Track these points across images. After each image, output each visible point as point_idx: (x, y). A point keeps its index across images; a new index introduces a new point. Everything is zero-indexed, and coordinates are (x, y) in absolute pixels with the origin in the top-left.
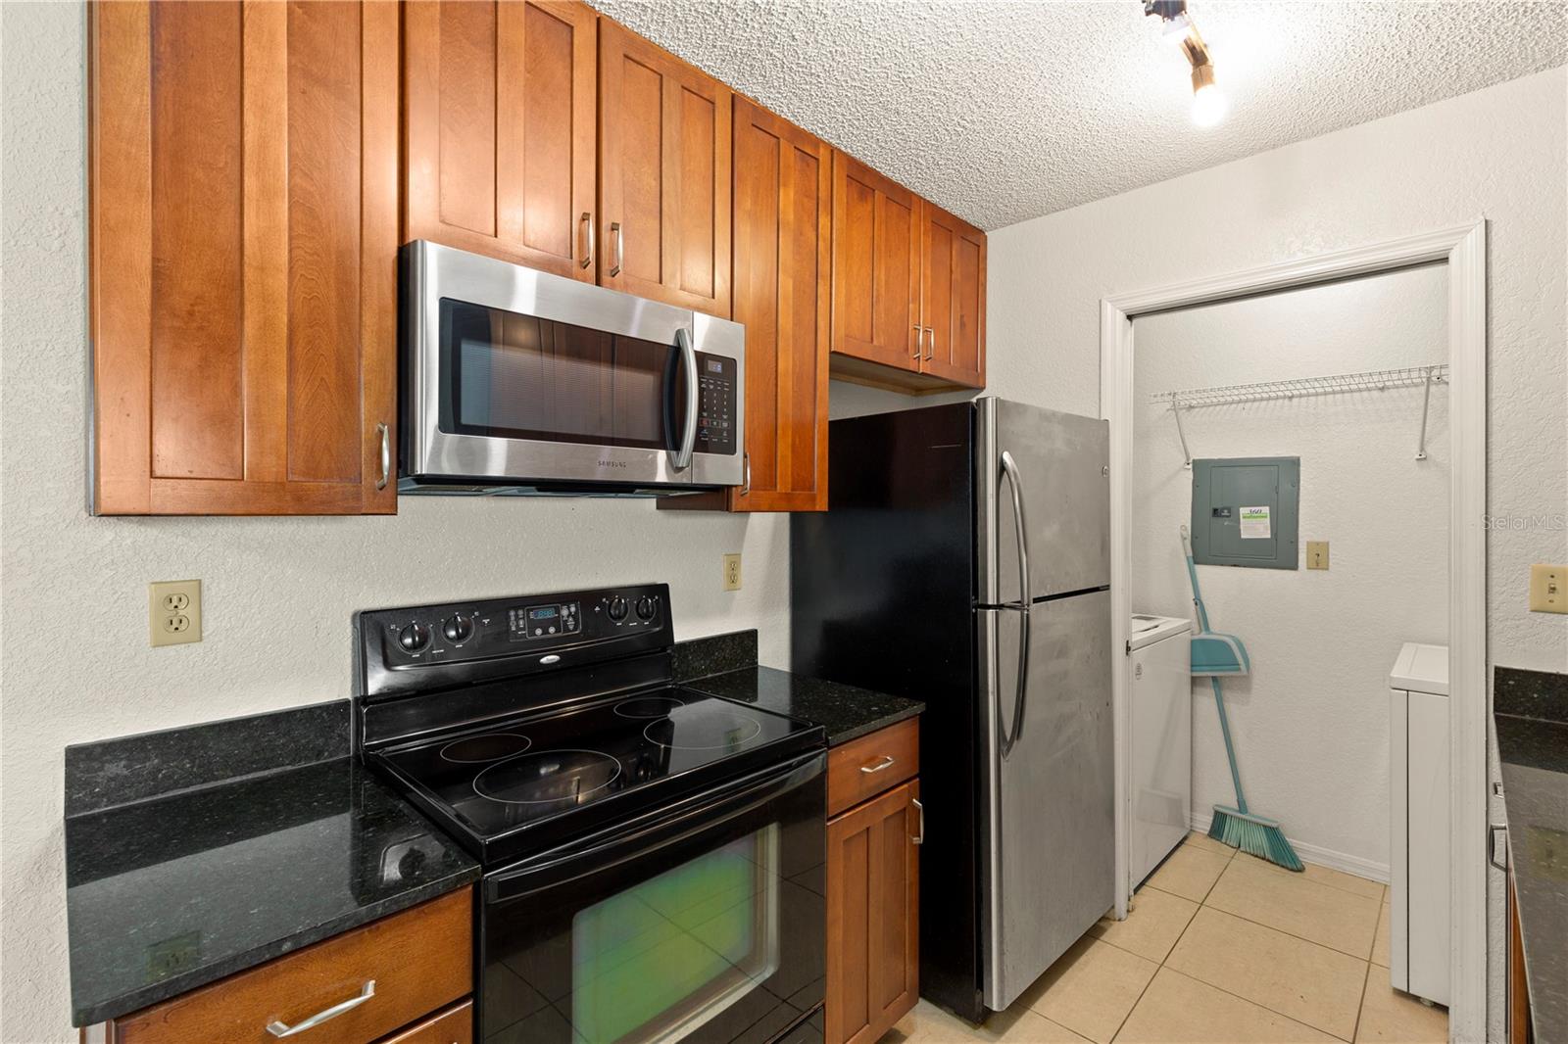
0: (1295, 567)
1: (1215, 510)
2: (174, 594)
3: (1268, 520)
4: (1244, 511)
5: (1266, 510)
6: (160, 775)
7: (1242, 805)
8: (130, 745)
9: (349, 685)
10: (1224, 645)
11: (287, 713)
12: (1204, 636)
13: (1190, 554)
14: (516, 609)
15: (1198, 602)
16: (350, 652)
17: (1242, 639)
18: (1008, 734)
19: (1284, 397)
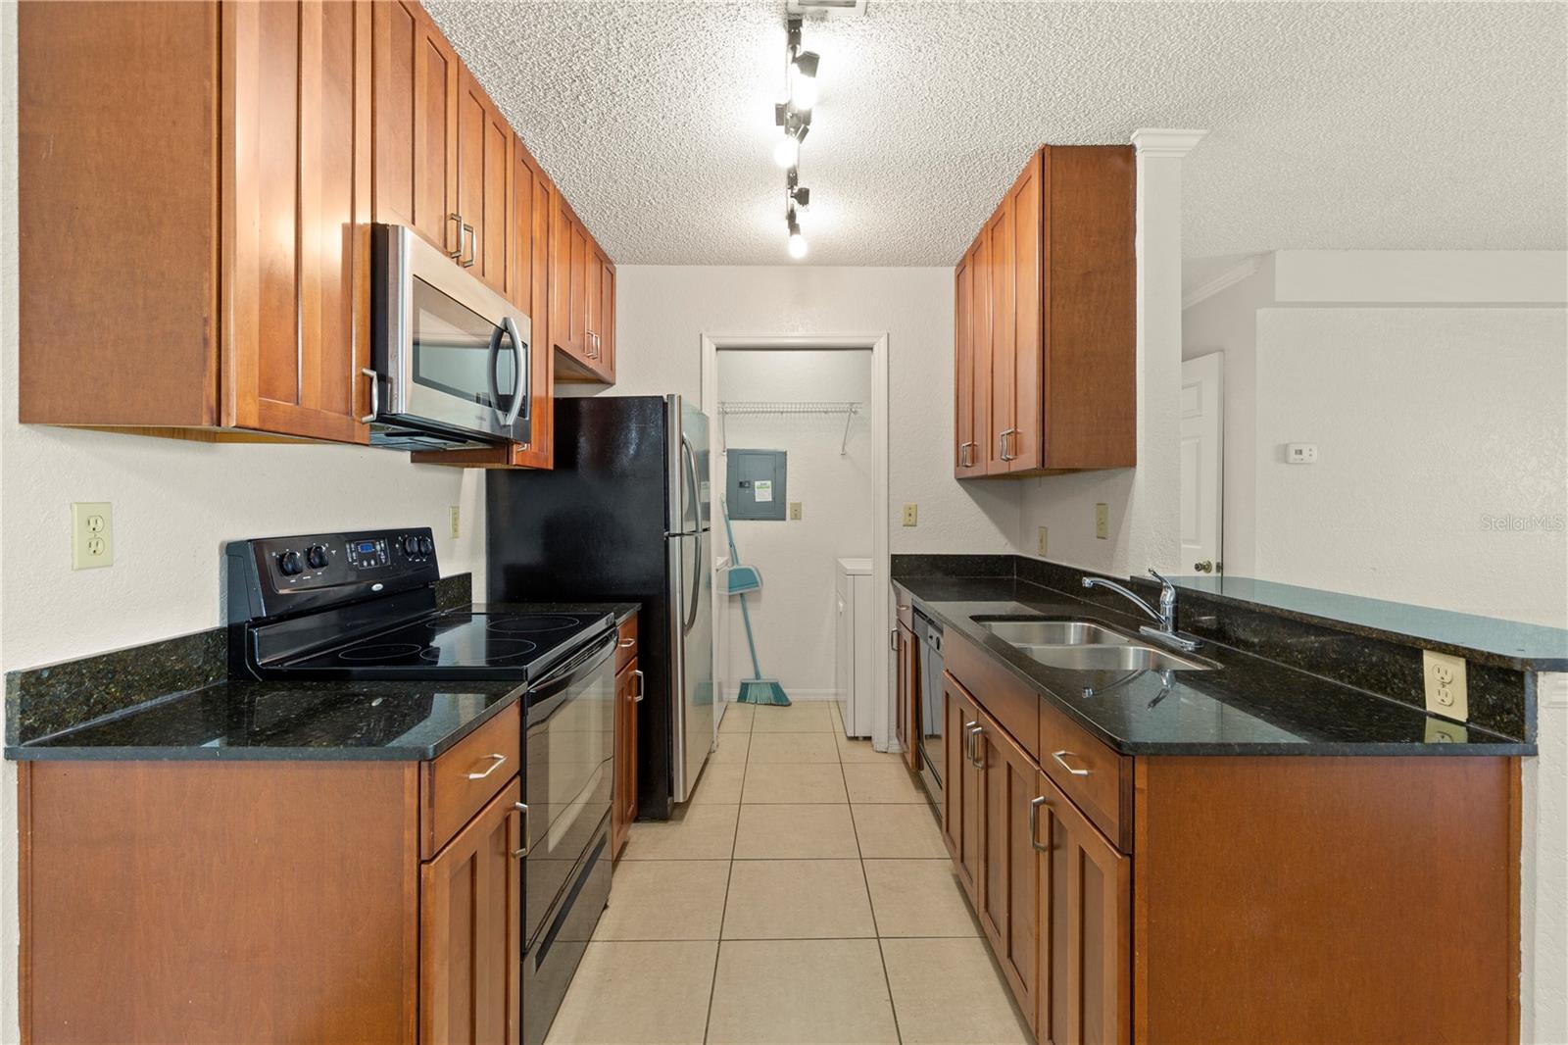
0: (784, 519)
1: (741, 483)
2: (91, 517)
3: (770, 489)
4: (757, 484)
5: (769, 483)
6: (92, 701)
7: (757, 675)
8: (69, 669)
9: (218, 618)
10: (749, 570)
11: (153, 645)
12: (735, 567)
13: (727, 513)
14: (350, 542)
15: (731, 545)
16: (218, 581)
17: (758, 567)
18: (686, 621)
19: (779, 412)
